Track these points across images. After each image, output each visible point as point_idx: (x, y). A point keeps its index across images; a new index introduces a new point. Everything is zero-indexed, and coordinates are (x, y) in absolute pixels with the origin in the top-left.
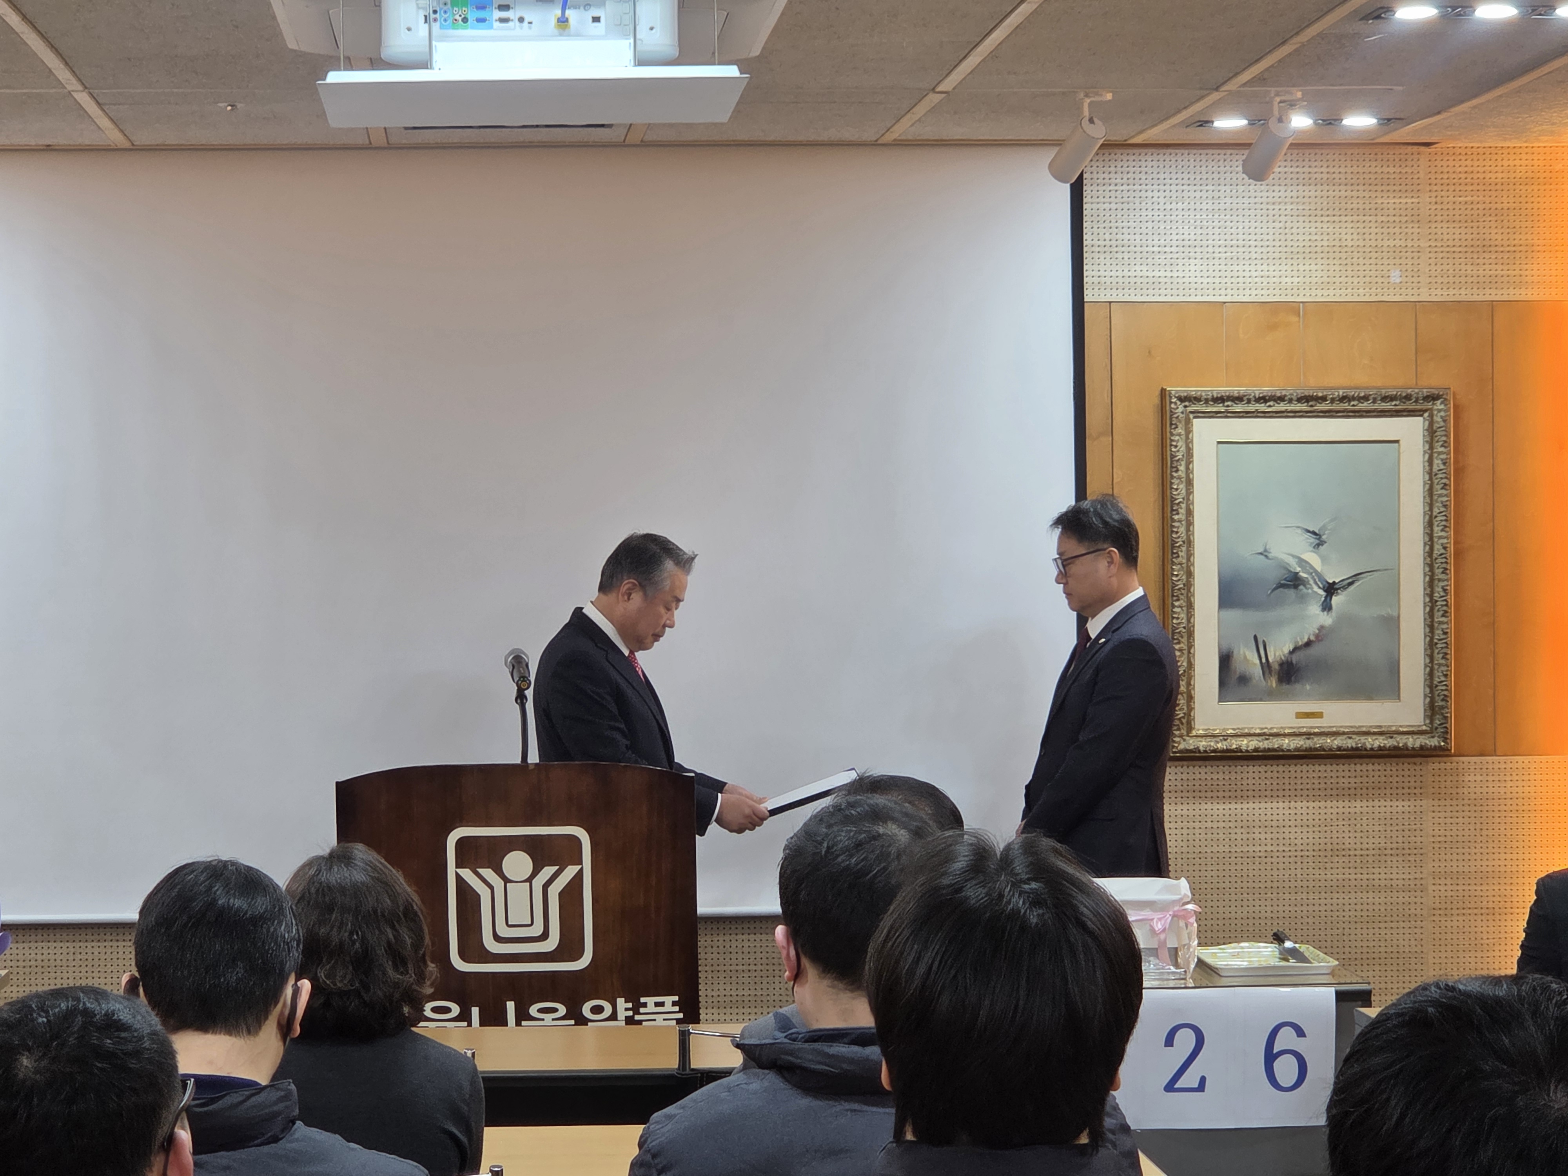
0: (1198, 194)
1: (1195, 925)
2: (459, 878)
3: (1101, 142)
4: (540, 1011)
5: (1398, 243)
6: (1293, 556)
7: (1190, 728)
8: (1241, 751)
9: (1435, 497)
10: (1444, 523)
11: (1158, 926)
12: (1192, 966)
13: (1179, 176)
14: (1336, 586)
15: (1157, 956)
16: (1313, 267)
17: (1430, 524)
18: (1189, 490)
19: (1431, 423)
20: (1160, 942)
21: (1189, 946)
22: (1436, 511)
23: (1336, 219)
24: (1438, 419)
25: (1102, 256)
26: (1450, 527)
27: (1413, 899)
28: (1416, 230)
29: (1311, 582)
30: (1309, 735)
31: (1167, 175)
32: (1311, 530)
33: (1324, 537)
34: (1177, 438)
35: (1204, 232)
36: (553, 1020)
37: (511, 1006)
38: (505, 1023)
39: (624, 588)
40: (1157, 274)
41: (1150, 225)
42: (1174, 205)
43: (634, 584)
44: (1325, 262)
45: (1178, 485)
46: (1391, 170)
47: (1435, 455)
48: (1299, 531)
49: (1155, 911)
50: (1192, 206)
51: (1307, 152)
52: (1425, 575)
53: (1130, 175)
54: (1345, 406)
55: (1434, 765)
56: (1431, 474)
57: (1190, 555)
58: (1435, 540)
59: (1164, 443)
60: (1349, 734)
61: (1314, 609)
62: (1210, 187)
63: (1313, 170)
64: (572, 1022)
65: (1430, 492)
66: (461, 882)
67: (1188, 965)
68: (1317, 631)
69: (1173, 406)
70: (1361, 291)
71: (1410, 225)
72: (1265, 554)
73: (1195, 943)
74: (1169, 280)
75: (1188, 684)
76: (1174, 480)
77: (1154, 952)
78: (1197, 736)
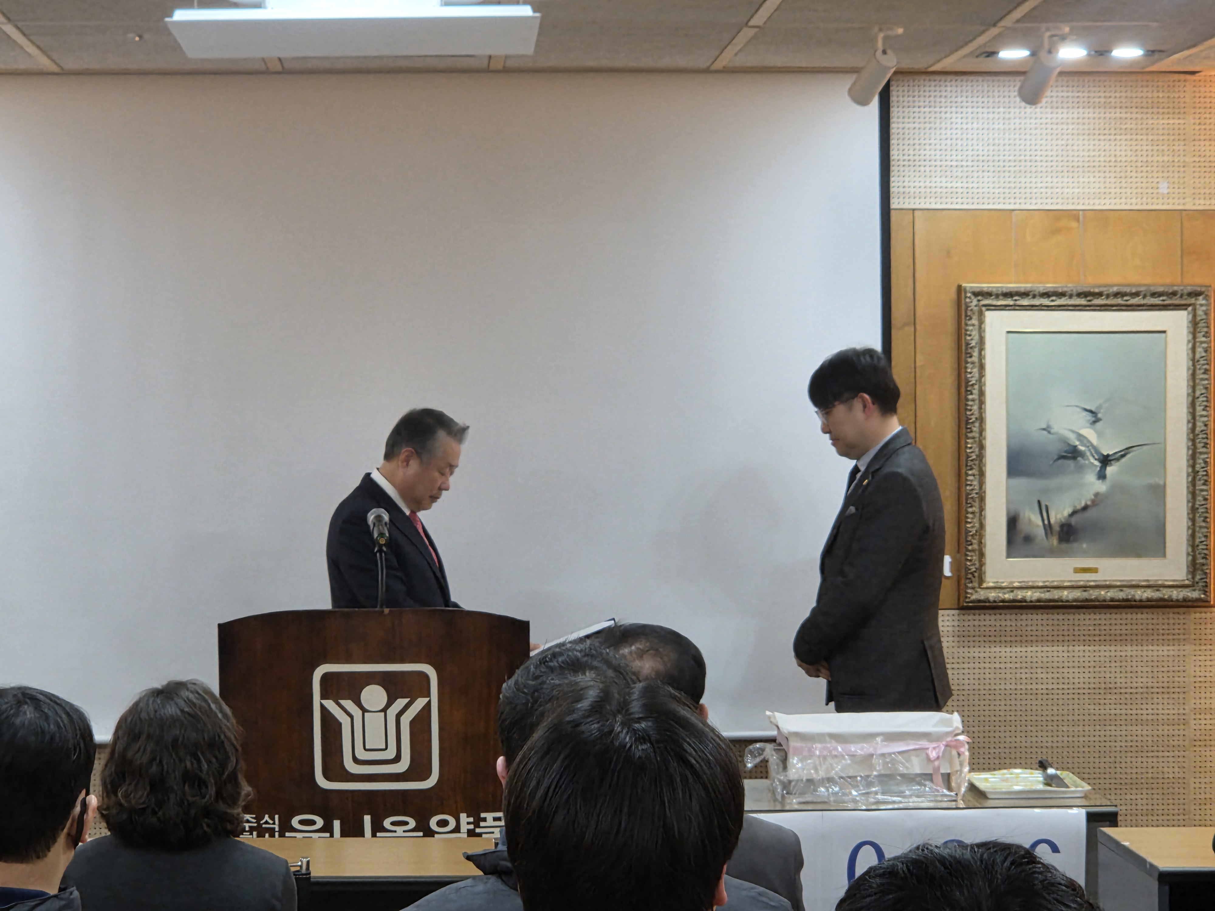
0: (991, 116)
1: (967, 753)
2: (323, 708)
3: (893, 70)
4: (393, 824)
5: (1166, 158)
6: (1073, 432)
7: (981, 581)
8: (1026, 601)
9: (1197, 381)
10: (1205, 403)
11: (933, 755)
12: (963, 790)
13: (975, 99)
14: (1110, 458)
15: (932, 780)
16: (1092, 180)
17: (1193, 405)
18: (982, 375)
19: (1195, 316)
20: (934, 769)
21: (961, 771)
22: (1198, 393)
23: (1112, 137)
24: (1200, 312)
25: (907, 169)
26: (1210, 407)
27: (1176, 732)
28: (1182, 148)
29: (1088, 454)
30: (1085, 588)
31: (964, 99)
32: (1088, 408)
33: (1100, 415)
34: (971, 328)
35: (996, 148)
36: (404, 831)
37: (367, 819)
38: (362, 834)
39: (402, 456)
40: (955, 185)
41: (949, 142)
42: (969, 126)
43: (412, 453)
44: (1102, 175)
45: (972, 369)
46: (1161, 95)
47: (1198, 344)
48: (1078, 410)
49: (931, 741)
50: (985, 126)
51: (1086, 79)
52: (1188, 448)
53: (932, 99)
54: (1119, 301)
55: (1195, 615)
56: (1194, 361)
57: (982, 431)
58: (1197, 418)
59: (960, 333)
60: (1121, 587)
61: (1091, 478)
62: (1002, 110)
63: (1092, 95)
64: (421, 834)
65: (1193, 376)
66: (325, 712)
67: (959, 788)
68: (1093, 497)
69: (968, 300)
70: (1134, 201)
71: (1177, 143)
72: (1047, 429)
73: (966, 769)
74: (965, 190)
75: (980, 543)
76: (968, 365)
77: (929, 777)
78: (987, 588)
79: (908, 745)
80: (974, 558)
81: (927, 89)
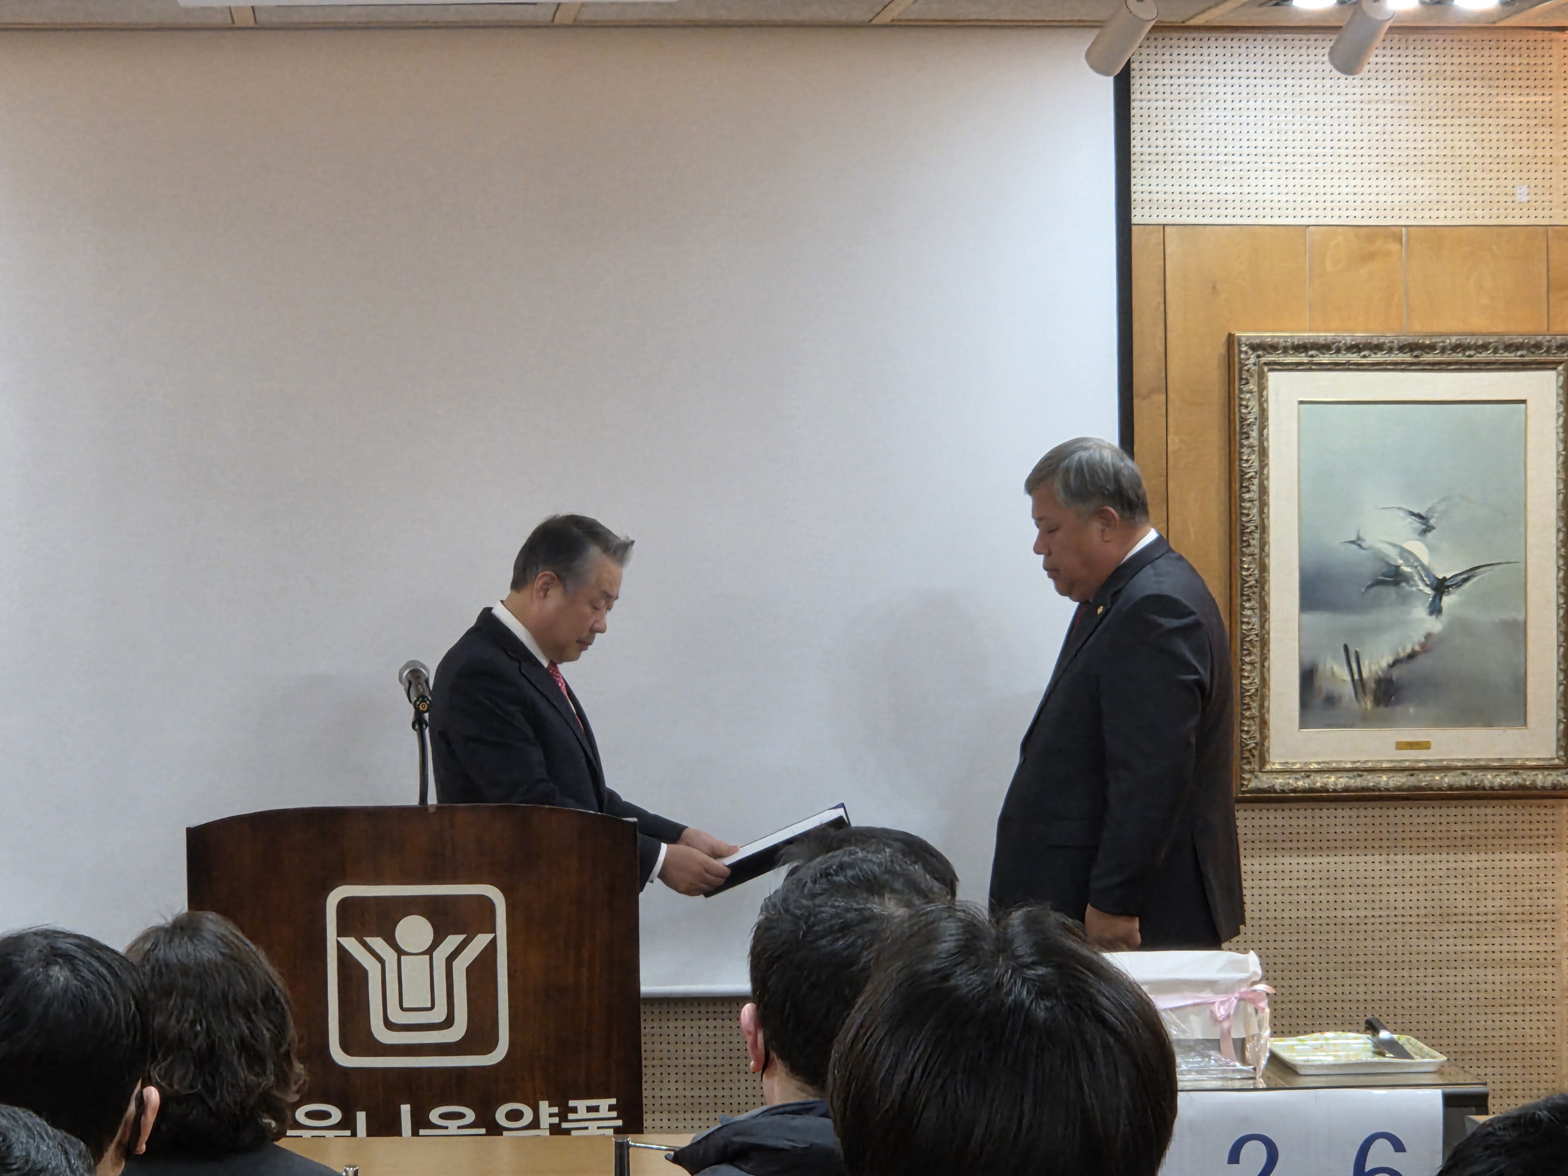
0: (1274, 90)
1: (1267, 1010)
2: (340, 948)
3: (1153, 23)
4: (443, 1116)
5: (1525, 152)
6: (1394, 545)
7: (1263, 761)
8: (1327, 791)
11: (1221, 1012)
12: (1264, 1062)
13: (1252, 66)
15: (1218, 1049)
16: (1419, 182)
17: (1564, 506)
18: (1263, 462)
20: (1222, 1033)
21: (1259, 1036)
23: (1448, 121)
25: (1154, 166)
27: (1543, 978)
28: (1548, 137)
29: (1416, 578)
30: (1412, 770)
31: (1235, 66)
32: (1416, 511)
33: (1432, 522)
34: (1248, 396)
35: (1283, 137)
36: (459, 1128)
37: (406, 1110)
38: (399, 1133)
39: (539, 583)
40: (1223, 189)
41: (1214, 127)
42: (1243, 104)
43: (552, 579)
44: (1434, 175)
45: (1249, 455)
46: (1517, 61)
48: (1402, 514)
49: (1217, 993)
50: (1267, 105)
51: (1411, 38)
52: (1559, 569)
53: (1189, 66)
54: (1459, 356)
57: (1264, 543)
59: (1231, 404)
60: (1464, 769)
61: (1420, 612)
62: (1289, 82)
63: (1419, 60)
64: (483, 1131)
66: (343, 954)
67: (1258, 1061)
68: (1423, 640)
69: (1243, 356)
70: (1479, 213)
71: (1540, 130)
72: (1357, 542)
73: (1267, 1032)
74: (1237, 197)
75: (1262, 706)
76: (1244, 450)
77: (1215, 1044)
78: (1272, 772)
79: (1185, 998)
80: (1253, 728)
81: (1183, 51)
